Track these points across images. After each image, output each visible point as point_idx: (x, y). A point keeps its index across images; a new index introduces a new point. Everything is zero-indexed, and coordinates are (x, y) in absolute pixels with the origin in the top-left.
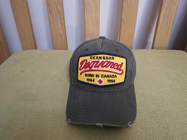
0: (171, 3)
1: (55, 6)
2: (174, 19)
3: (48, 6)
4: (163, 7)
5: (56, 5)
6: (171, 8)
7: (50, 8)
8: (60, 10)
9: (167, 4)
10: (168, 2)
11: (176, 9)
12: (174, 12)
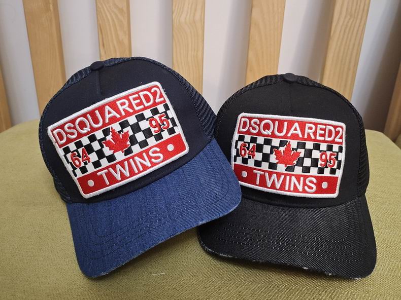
0: (348, 34)
1: (113, 33)
2: (355, 66)
3: (100, 33)
4: (331, 42)
5: (116, 30)
6: (348, 42)
7: (104, 37)
8: (122, 40)
9: (340, 35)
10: (341, 30)
11: (359, 45)
12: (355, 51)
